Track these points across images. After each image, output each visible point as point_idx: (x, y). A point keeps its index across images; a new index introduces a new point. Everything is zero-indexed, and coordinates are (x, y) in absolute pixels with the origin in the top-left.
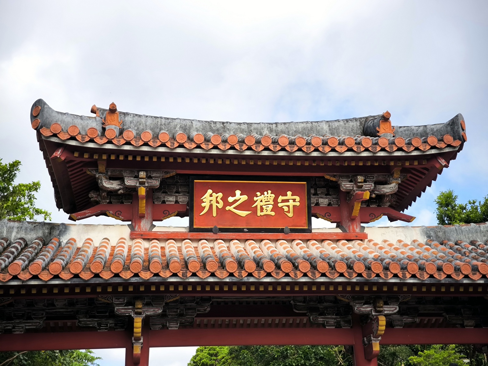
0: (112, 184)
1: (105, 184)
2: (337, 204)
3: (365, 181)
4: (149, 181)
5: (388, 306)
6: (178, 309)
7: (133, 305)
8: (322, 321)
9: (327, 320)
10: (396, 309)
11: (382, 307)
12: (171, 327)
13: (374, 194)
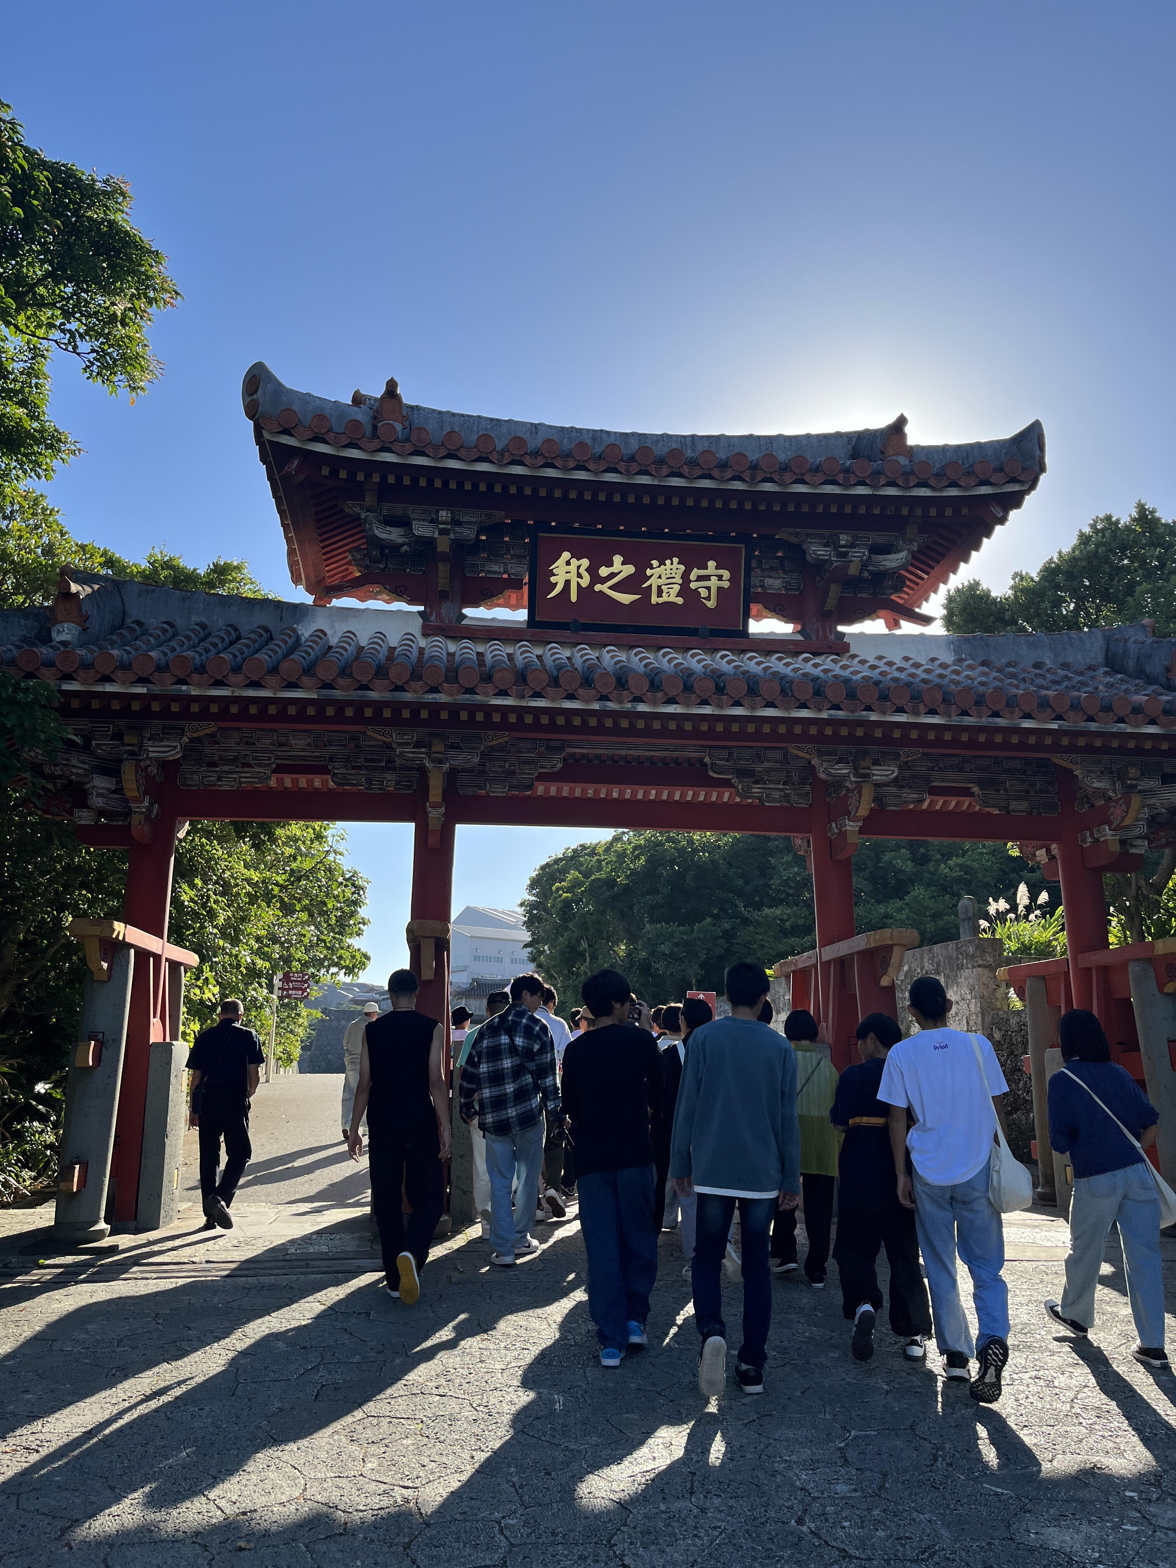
0: (390, 533)
1: (376, 532)
2: (797, 590)
3: (852, 546)
4: (458, 529)
5: (880, 768)
6: (506, 761)
7: (429, 746)
8: (759, 793)
9: (768, 791)
10: (893, 772)
11: (869, 768)
12: (494, 792)
13: (867, 570)
